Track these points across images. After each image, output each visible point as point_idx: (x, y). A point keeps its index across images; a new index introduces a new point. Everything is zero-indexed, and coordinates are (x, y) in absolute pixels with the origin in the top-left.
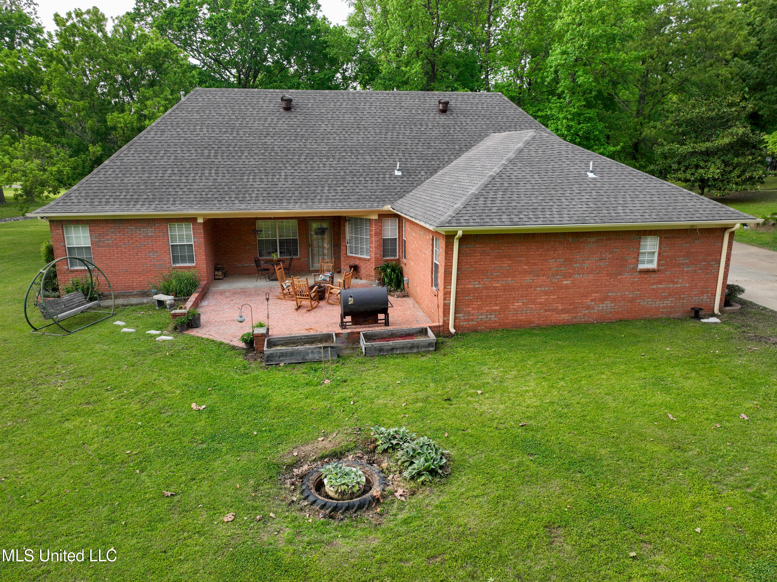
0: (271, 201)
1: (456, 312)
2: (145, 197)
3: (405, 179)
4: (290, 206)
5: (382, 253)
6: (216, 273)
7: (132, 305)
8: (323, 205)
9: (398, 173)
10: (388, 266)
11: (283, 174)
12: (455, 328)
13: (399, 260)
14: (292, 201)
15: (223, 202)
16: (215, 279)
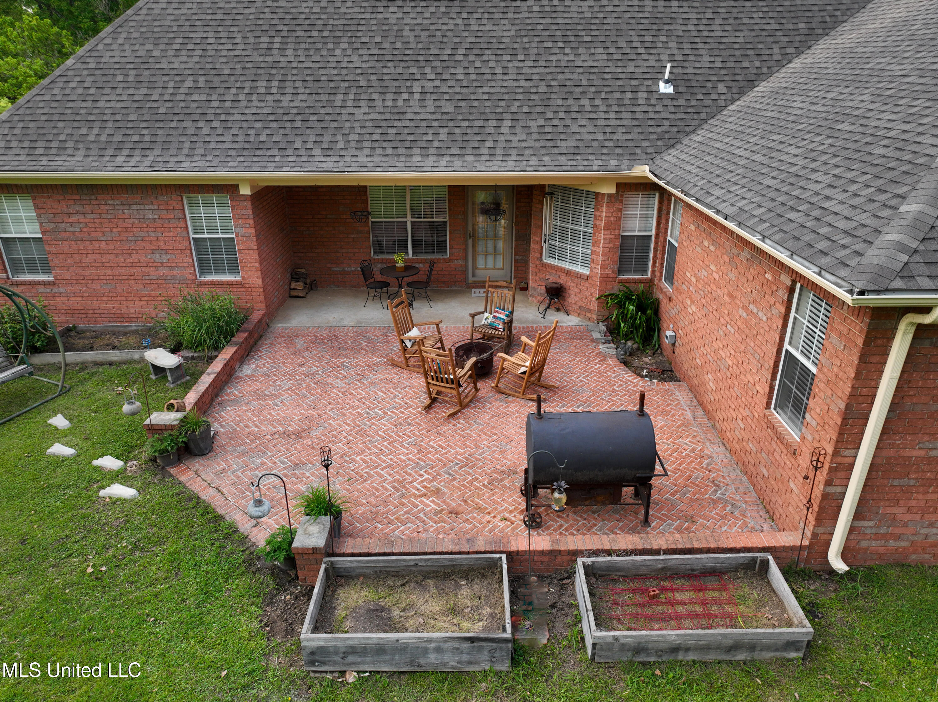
0: (389, 151)
1: (858, 515)
2: (136, 138)
3: (682, 102)
4: (428, 164)
5: (616, 267)
6: (293, 285)
7: (111, 364)
8: (497, 161)
9: (665, 88)
10: (628, 298)
11: (417, 90)
12: (845, 555)
13: (651, 281)
14: (432, 151)
15: (289, 152)
16: (291, 297)
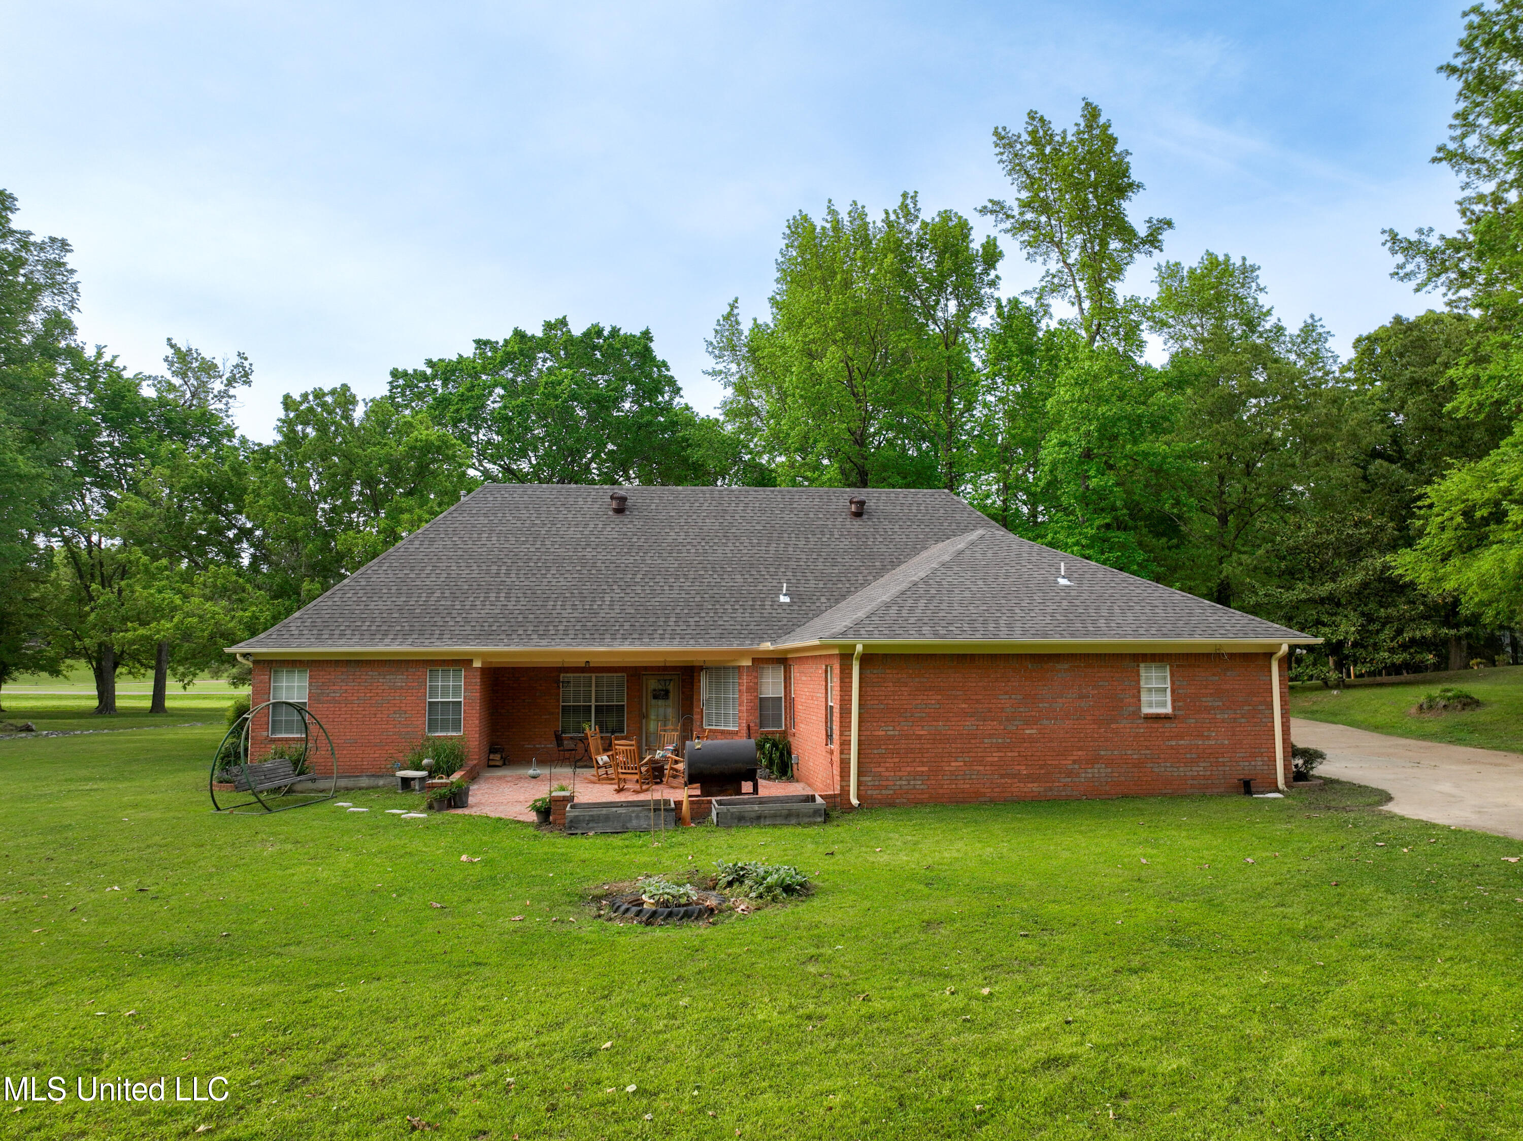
0: (588, 636)
1: (860, 774)
2: (399, 628)
3: (796, 608)
4: (616, 643)
5: (758, 721)
6: (492, 757)
7: (360, 789)
8: (667, 641)
9: (784, 599)
10: (766, 740)
11: (608, 599)
12: (859, 797)
13: (785, 732)
14: (619, 636)
15: (514, 636)
16: (489, 766)
